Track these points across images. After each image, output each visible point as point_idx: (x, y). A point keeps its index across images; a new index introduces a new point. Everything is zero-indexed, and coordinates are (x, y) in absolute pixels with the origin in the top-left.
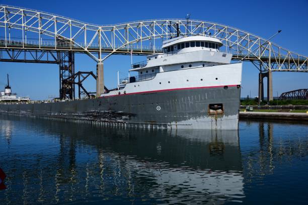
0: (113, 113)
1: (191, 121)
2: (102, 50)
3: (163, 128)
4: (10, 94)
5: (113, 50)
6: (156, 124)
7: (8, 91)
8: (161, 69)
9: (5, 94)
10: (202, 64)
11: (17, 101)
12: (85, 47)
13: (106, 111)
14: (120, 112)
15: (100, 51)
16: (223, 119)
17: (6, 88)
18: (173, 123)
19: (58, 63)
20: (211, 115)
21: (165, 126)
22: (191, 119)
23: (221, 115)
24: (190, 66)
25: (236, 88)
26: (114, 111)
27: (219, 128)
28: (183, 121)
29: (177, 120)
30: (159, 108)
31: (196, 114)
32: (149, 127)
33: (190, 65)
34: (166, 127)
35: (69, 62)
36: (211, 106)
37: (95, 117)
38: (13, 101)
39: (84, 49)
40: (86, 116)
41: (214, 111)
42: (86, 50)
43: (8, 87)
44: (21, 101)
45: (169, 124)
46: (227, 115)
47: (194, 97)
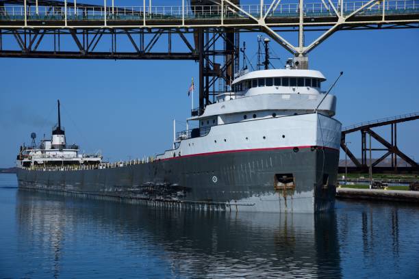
0: (168, 186)
1: (254, 199)
2: (305, 20)
3: (221, 210)
4: (62, 147)
5: (336, 19)
6: (213, 204)
7: (58, 140)
8: (220, 121)
9: (53, 147)
10: (272, 113)
11: (77, 163)
12: (258, 17)
13: (162, 184)
14: (175, 185)
15: (301, 23)
16: (294, 197)
17: (54, 133)
18: (232, 202)
19: (196, 58)
20: (279, 190)
21: (223, 206)
22: (253, 196)
23: (291, 190)
24: (255, 116)
25: (310, 151)
26: (168, 183)
27: (289, 210)
28: (244, 200)
29: (237, 198)
30: (215, 179)
31: (260, 189)
32: (205, 209)
33: (255, 114)
34: (225, 208)
35: (225, 53)
36: (279, 177)
37: (151, 193)
38: (67, 163)
39: (257, 22)
40: (141, 193)
41: (283, 185)
42: (261, 22)
43: (58, 131)
44: (85, 163)
45: (227, 203)
46: (299, 192)
47: (255, 163)
